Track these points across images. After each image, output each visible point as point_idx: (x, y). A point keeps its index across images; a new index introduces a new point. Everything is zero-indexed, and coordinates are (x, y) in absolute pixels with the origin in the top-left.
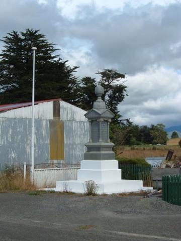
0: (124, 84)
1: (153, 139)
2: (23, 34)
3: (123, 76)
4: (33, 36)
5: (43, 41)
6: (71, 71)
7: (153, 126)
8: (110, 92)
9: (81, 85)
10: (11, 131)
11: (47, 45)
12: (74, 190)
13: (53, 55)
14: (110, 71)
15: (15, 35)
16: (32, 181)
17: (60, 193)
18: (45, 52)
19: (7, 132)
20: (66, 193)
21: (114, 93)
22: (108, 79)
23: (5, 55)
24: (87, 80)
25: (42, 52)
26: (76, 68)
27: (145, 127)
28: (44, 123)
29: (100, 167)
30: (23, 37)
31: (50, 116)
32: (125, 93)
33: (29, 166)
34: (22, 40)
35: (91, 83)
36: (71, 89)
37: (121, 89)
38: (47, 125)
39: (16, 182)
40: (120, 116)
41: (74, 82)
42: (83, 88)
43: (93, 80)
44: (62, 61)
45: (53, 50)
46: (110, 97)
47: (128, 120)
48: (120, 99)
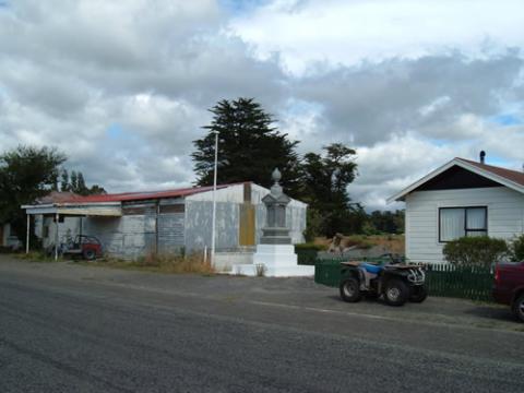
0: (355, 162)
1: (396, 227)
2: (235, 103)
3: (353, 152)
4: (246, 105)
5: (258, 111)
6: (291, 146)
7: (398, 211)
8: (337, 171)
9: (304, 162)
10: (197, 214)
11: (263, 116)
12: (246, 273)
13: (270, 127)
14: (338, 146)
15: (226, 104)
16: (212, 263)
17: (233, 276)
18: (261, 124)
19: (194, 216)
20: (239, 276)
21: (343, 172)
22: (335, 156)
23: (215, 128)
24: (311, 156)
25: (257, 124)
26: (297, 142)
27: (389, 213)
28: (233, 207)
29: (274, 250)
30: (235, 107)
31: (240, 199)
32: (355, 172)
33: (209, 250)
34: (234, 110)
35: (316, 160)
36: (290, 167)
37: (350, 167)
38: (236, 209)
39: (196, 265)
40: (348, 200)
41: (294, 159)
42: (306, 166)
43: (318, 157)
44: (280, 135)
45: (269, 122)
46: (337, 176)
47: (358, 205)
48: (350, 179)
